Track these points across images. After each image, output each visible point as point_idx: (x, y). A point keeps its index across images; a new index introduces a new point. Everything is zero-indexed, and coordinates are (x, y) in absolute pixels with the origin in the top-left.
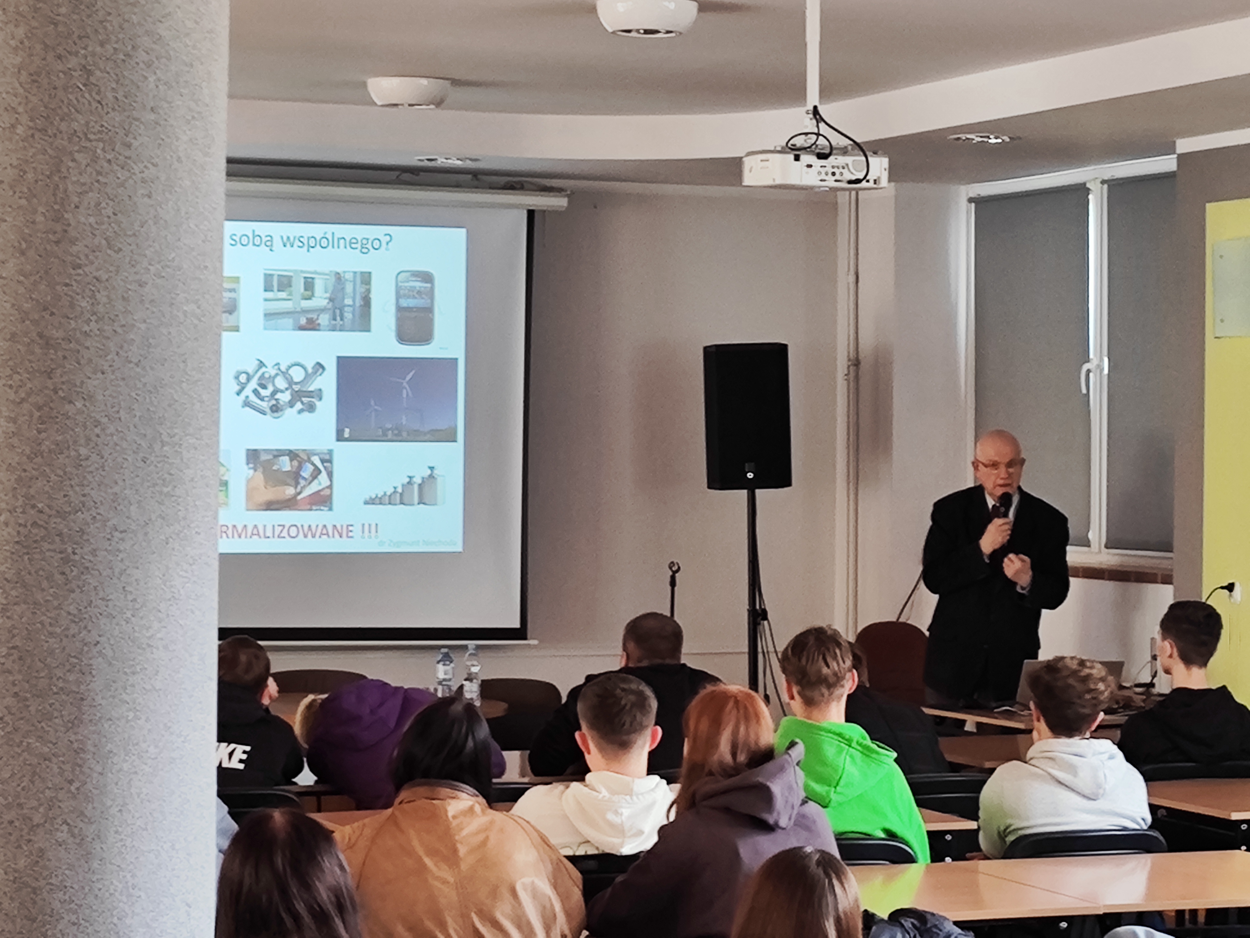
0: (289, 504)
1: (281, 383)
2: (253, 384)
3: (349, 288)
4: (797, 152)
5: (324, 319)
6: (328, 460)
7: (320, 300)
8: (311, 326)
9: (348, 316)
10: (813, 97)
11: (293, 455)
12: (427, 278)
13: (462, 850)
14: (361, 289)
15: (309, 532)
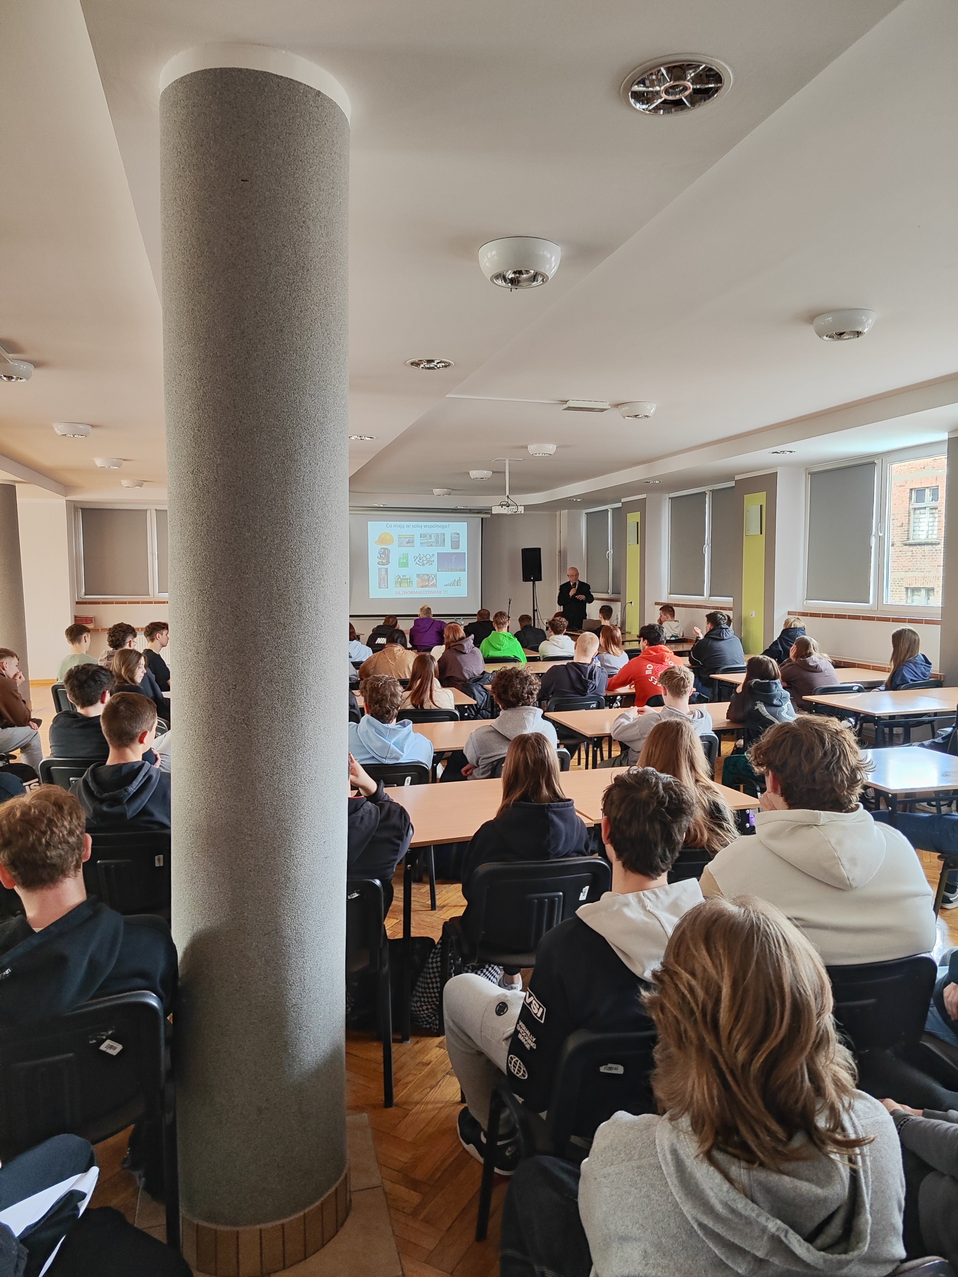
0: (427, 586)
1: (424, 559)
2: (418, 559)
3: (440, 537)
4: (502, 505)
5: (434, 544)
6: (435, 576)
7: (433, 540)
8: (431, 546)
9: (440, 543)
10: (507, 493)
11: (427, 575)
12: (458, 534)
13: (397, 658)
14: (443, 537)
15: (432, 592)
